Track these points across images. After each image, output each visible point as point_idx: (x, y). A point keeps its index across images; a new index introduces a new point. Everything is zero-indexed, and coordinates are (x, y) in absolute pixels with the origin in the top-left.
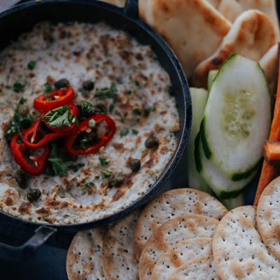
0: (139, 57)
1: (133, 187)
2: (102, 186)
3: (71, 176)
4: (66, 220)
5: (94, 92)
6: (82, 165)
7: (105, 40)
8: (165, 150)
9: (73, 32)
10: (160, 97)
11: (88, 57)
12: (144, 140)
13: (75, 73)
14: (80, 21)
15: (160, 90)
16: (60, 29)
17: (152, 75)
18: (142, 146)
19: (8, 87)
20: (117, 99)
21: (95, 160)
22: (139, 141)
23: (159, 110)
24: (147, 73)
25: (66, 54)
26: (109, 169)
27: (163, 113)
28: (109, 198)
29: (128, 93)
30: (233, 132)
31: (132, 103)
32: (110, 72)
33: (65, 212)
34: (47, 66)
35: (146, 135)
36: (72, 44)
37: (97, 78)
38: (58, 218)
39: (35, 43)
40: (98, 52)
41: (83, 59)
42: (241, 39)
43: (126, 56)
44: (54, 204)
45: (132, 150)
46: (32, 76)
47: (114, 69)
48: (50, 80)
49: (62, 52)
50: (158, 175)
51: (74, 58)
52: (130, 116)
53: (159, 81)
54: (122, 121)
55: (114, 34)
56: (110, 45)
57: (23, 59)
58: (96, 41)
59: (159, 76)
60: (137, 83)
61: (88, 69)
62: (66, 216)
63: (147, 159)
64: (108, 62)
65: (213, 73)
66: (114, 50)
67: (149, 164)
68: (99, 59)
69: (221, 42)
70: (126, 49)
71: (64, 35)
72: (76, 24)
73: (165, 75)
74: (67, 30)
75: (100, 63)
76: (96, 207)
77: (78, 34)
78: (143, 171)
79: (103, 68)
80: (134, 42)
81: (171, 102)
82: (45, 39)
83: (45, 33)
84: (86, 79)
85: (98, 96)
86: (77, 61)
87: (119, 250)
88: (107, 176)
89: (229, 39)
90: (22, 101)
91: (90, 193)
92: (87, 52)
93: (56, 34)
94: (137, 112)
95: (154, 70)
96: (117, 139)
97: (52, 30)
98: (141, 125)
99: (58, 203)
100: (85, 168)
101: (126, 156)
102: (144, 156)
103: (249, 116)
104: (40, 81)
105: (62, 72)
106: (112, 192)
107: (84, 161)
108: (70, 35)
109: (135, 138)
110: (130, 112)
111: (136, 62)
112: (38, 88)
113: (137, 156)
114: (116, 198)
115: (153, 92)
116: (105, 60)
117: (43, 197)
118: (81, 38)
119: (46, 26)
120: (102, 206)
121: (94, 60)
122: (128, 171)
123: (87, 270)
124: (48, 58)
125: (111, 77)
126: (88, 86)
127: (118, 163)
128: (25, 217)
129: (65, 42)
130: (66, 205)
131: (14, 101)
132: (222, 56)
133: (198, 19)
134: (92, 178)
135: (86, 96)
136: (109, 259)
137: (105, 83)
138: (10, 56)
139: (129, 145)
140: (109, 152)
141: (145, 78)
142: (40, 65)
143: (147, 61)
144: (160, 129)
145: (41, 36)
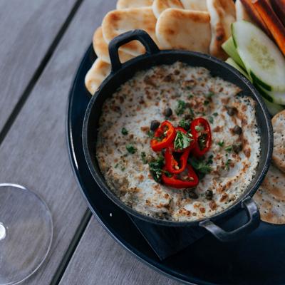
0: (177, 73)
1: (249, 141)
2: (234, 156)
3: (214, 167)
4: (239, 190)
5: (174, 113)
6: (211, 157)
7: (148, 81)
8: (244, 108)
9: (126, 93)
10: (210, 84)
11: (150, 98)
12: (225, 113)
13: (153, 113)
14: (123, 83)
15: (206, 80)
16: (117, 98)
17: (193, 77)
18: (228, 118)
19: (126, 156)
20: (190, 106)
21: (215, 147)
22: (223, 117)
23: (217, 90)
24: (189, 78)
25: (135, 108)
26: (227, 145)
27: (221, 90)
28: (244, 159)
29: (190, 97)
31: (199, 100)
32: (169, 96)
33: (233, 187)
34: (133, 124)
35: (223, 110)
36: (131, 100)
37: (168, 105)
38: (234, 193)
39: (111, 118)
40: (152, 91)
41: (148, 102)
43: (169, 79)
44: (224, 189)
45: (226, 124)
46: (132, 136)
47: (169, 92)
48: (144, 129)
49: (131, 110)
50: (255, 123)
51: (142, 106)
52: (205, 108)
53: (200, 76)
54: (204, 115)
55: (151, 73)
56: (154, 81)
57: (115, 133)
58: (144, 86)
59: (198, 73)
60: (189, 88)
61: (157, 104)
62: (236, 189)
63: (239, 122)
64: (162, 91)
65: (224, 46)
66: (159, 82)
67: (244, 122)
68: (156, 94)
70: (166, 75)
71: (122, 99)
72: (123, 87)
73: (201, 69)
74: (121, 94)
75: (159, 95)
76: (244, 170)
77: (129, 92)
78: (245, 128)
79: (164, 97)
80: (166, 67)
81: (219, 81)
82: (115, 110)
83: (111, 108)
84: (162, 111)
85: (180, 112)
86: (146, 106)
88: (229, 150)
90: (144, 155)
91: (233, 166)
92: (145, 96)
93: (117, 102)
94: (206, 103)
95: (192, 73)
96: (213, 127)
97: (114, 102)
98: (213, 108)
99: (225, 187)
100: (215, 156)
101: (227, 130)
102: (236, 122)
104: (140, 135)
105: (145, 119)
106: (242, 155)
108: (125, 96)
109: (219, 117)
110: (203, 106)
111: (178, 77)
112: (143, 140)
113: (232, 125)
114: (248, 155)
115: (203, 85)
116: (159, 92)
117: (214, 191)
118: (133, 91)
119: (108, 103)
120: (247, 166)
121: (154, 97)
122: (236, 137)
124: (128, 119)
125: (173, 98)
126: (168, 114)
127: (226, 137)
128: (219, 210)
129: (126, 102)
130: (230, 184)
131: (138, 159)
132: (220, 32)
134: (224, 157)
135: (174, 119)
137: (174, 105)
138: (107, 138)
139: (221, 124)
140: (216, 137)
141: (192, 81)
142: (128, 128)
143: (184, 71)
144: (227, 101)
145: (111, 111)
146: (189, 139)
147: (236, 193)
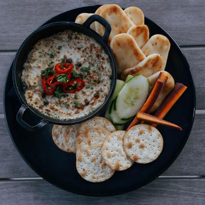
1: (84, 111)
2: (73, 106)
3: (62, 99)
4: (55, 116)
5: (80, 68)
6: (68, 96)
7: (92, 46)
8: (100, 101)
10: (106, 78)
11: (83, 51)
12: (95, 93)
13: (76, 57)
14: (84, 34)
15: (107, 75)
16: (75, 35)
17: (106, 68)
18: (93, 95)
19: (48, 54)
20: (89, 73)
21: (73, 95)
22: (92, 92)
23: (104, 83)
24: (104, 66)
25: (75, 47)
26: (77, 100)
27: (105, 85)
28: (73, 112)
29: (94, 72)
30: (128, 103)
31: (95, 77)
32: (90, 61)
33: (56, 112)
34: (66, 50)
35: (96, 91)
36: (79, 43)
37: (84, 62)
38: (53, 114)
39: (64, 38)
40: (88, 51)
41: (81, 52)
42: (146, 66)
43: (98, 56)
44: (52, 108)
45: (88, 96)
46: (59, 53)
47: (92, 60)
48: (65, 57)
49: (73, 45)
50: (94, 110)
51: (77, 50)
52: (92, 82)
53: (107, 72)
54: (88, 83)
55: (97, 45)
56: (93, 49)
57: (57, 43)
58: (88, 45)
59: (108, 69)
60: (99, 69)
61: (82, 57)
62: (56, 114)
63: (93, 101)
64: (91, 56)
65: (130, 76)
66: (94, 52)
67: (93, 104)
68: (87, 54)
69: (138, 63)
70: (99, 54)
71: (76, 38)
72: (83, 35)
73: (110, 70)
74: (78, 36)
75: (87, 55)
76: (68, 114)
77: (82, 39)
78: (90, 106)
79: (88, 58)
80: (103, 51)
81: (109, 82)
82: (68, 37)
83: (69, 35)
84: (79, 61)
85: (82, 70)
86: (78, 52)
87: (72, 131)
88: (75, 103)
89: (141, 64)
90: (52, 63)
91: (67, 108)
92: (83, 49)
93: (73, 37)
94: (95, 81)
95: (107, 66)
96: (84, 90)
97: (72, 34)
98: (96, 86)
99: (54, 109)
100: (69, 97)
101: (85, 97)
102: (91, 100)
103: (136, 98)
104: (61, 56)
105: (71, 55)
106: (76, 110)
107: (69, 94)
108: (79, 39)
109: (91, 91)
110: (92, 80)
111: (102, 60)
112: (59, 59)
113: (89, 99)
114: (76, 113)
115: (104, 75)
116: (90, 55)
117: (50, 104)
118: (83, 41)
119: (70, 32)
120: (70, 114)
121: (85, 53)
122: (84, 103)
123: (59, 133)
124: (67, 46)
125: (90, 63)
126: (79, 65)
127: (81, 99)
128: (41, 111)
129: (76, 41)
130: (57, 110)
131: (49, 61)
132: (135, 70)
133: (131, 52)
134: (70, 102)
135: (77, 69)
136: (68, 133)
137: (86, 65)
138: (52, 41)
139: (88, 93)
140: (79, 94)
141: (103, 68)
142: (63, 48)
143: (106, 61)
144: (101, 91)
145: (67, 35)
146: (65, 81)
147: (53, 115)
